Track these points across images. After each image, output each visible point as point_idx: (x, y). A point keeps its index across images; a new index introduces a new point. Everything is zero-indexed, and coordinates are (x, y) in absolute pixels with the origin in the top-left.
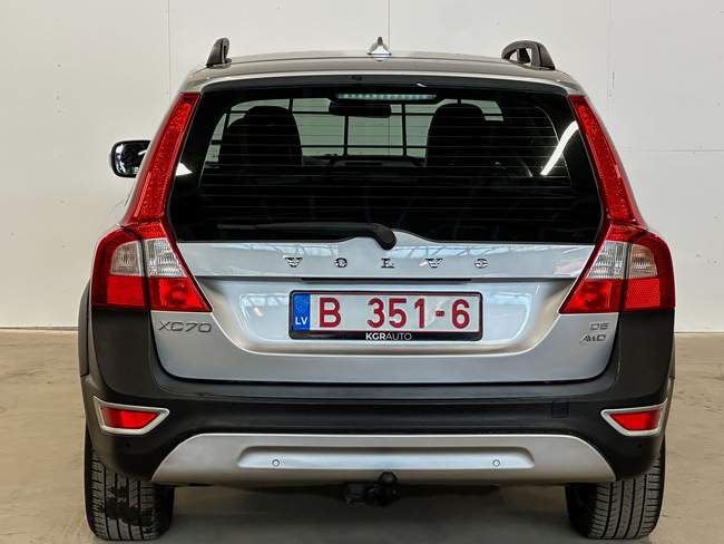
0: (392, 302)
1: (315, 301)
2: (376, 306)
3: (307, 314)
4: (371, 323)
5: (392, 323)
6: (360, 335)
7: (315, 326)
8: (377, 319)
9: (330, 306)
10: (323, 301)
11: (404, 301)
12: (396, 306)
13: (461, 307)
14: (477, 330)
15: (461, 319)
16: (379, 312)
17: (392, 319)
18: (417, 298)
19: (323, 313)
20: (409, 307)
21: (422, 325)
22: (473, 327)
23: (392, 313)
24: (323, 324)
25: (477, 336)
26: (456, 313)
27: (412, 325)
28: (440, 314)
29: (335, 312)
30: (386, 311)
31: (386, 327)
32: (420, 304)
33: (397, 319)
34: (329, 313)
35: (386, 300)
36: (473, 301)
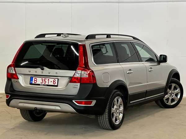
0: (44, 79)
3: (32, 81)
4: (41, 83)
6: (39, 85)
7: (33, 83)
8: (42, 82)
9: (36, 79)
10: (35, 78)
12: (45, 80)
13: (54, 81)
15: (54, 83)
16: (42, 81)
18: (48, 79)
20: (47, 80)
21: (48, 83)
22: (56, 84)
25: (57, 86)
26: (54, 82)
27: (47, 84)
28: (51, 82)
29: (36, 81)
31: (43, 83)
32: (48, 80)
33: (45, 82)
34: (35, 80)
35: (43, 79)
36: (57, 80)
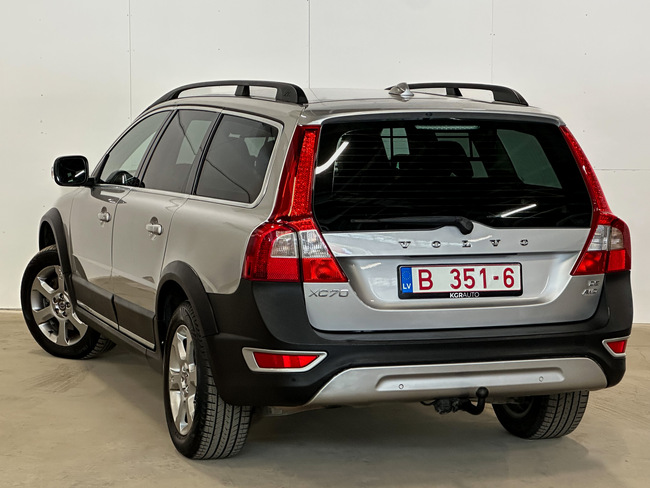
0: (465, 271)
1: (415, 272)
2: (455, 274)
3: (410, 281)
4: (453, 286)
5: (466, 286)
6: (446, 295)
7: (416, 290)
8: (456, 283)
9: (425, 275)
10: (420, 272)
11: (473, 270)
12: (468, 274)
13: (508, 273)
14: (519, 289)
15: (509, 281)
16: (457, 278)
17: (466, 283)
18: (481, 268)
19: (421, 280)
20: (476, 274)
21: (485, 287)
22: (516, 287)
23: (466, 278)
24: (421, 288)
25: (519, 293)
26: (506, 277)
27: (478, 287)
28: (496, 278)
29: (429, 279)
30: (462, 277)
31: (463, 288)
32: (483, 271)
33: (469, 282)
34: (425, 280)
35: (461, 269)
36: (516, 269)
